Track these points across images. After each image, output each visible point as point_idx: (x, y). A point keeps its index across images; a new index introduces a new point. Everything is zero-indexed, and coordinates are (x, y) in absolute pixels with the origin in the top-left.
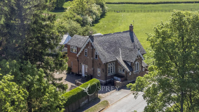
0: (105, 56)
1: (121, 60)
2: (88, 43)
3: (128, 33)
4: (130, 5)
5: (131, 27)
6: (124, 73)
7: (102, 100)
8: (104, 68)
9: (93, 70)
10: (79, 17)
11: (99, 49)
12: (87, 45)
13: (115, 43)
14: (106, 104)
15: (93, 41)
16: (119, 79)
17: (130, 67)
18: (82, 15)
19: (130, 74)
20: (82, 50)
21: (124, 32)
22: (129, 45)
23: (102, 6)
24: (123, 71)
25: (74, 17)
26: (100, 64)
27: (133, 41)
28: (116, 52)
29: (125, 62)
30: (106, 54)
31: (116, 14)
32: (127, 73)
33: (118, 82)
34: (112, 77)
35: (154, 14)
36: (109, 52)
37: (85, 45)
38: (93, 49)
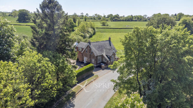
0: (97, 53)
1: (104, 55)
2: (88, 46)
3: (108, 41)
4: (108, 29)
5: (110, 39)
6: (106, 62)
7: (95, 75)
8: (96, 59)
9: (90, 60)
10: (82, 34)
11: (93, 49)
12: (87, 47)
13: (102, 46)
14: (97, 76)
15: (90, 45)
16: (104, 64)
17: (109, 58)
18: (84, 33)
19: (109, 62)
20: (84, 49)
21: (106, 41)
22: (109, 47)
23: (94, 29)
24: (106, 60)
25: (80, 34)
26: (94, 56)
27: (110, 45)
28: (102, 51)
29: (106, 55)
30: (97, 51)
31: (101, 33)
32: (108, 61)
33: (103, 66)
34: (100, 63)
35: (120, 33)
36: (98, 51)
37: (86, 47)
38: (90, 49)
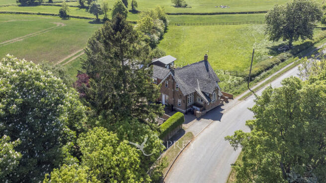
0: (185, 88)
1: (199, 91)
2: (169, 76)
3: (204, 63)
5: (206, 57)
6: (202, 103)
7: (187, 131)
8: (185, 100)
9: (174, 100)
10: (147, 36)
11: (180, 82)
12: (168, 78)
13: (193, 74)
15: (174, 75)
16: (198, 109)
17: (209, 98)
18: (149, 34)
19: (208, 104)
20: (162, 81)
21: (200, 62)
22: (205, 75)
24: (202, 100)
26: (181, 96)
27: (208, 70)
28: (194, 84)
29: (203, 92)
30: (186, 86)
32: (205, 103)
33: (198, 112)
34: (191, 106)
36: (188, 84)
37: (166, 78)
38: (174, 82)
